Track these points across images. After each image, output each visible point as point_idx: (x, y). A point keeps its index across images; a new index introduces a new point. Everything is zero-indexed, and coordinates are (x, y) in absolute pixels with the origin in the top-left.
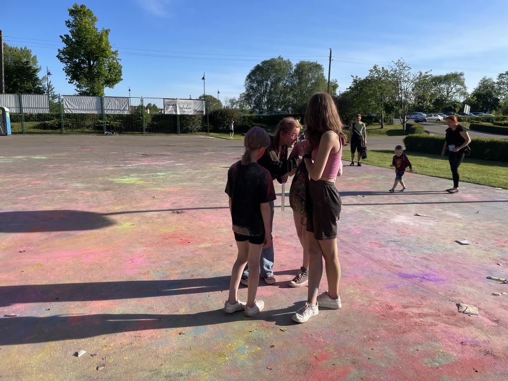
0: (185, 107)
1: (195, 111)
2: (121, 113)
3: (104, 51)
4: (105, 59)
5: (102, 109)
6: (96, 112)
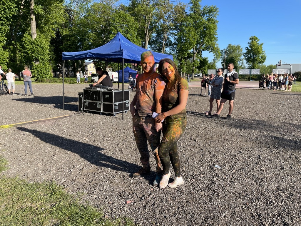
0: (281, 71)
2: (257, 74)
3: (259, 52)
4: (259, 54)
5: (251, 73)
6: (248, 74)
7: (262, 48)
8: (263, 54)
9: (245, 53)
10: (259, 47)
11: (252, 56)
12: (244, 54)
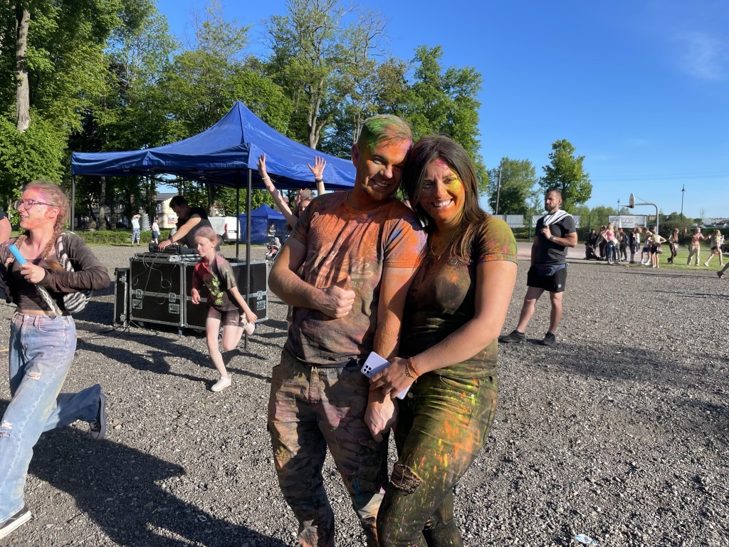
0: (627, 221)
1: (636, 224)
3: (575, 176)
4: (576, 182)
7: (583, 168)
8: (585, 180)
9: (543, 179)
10: (576, 166)
11: (559, 185)
12: (542, 181)
